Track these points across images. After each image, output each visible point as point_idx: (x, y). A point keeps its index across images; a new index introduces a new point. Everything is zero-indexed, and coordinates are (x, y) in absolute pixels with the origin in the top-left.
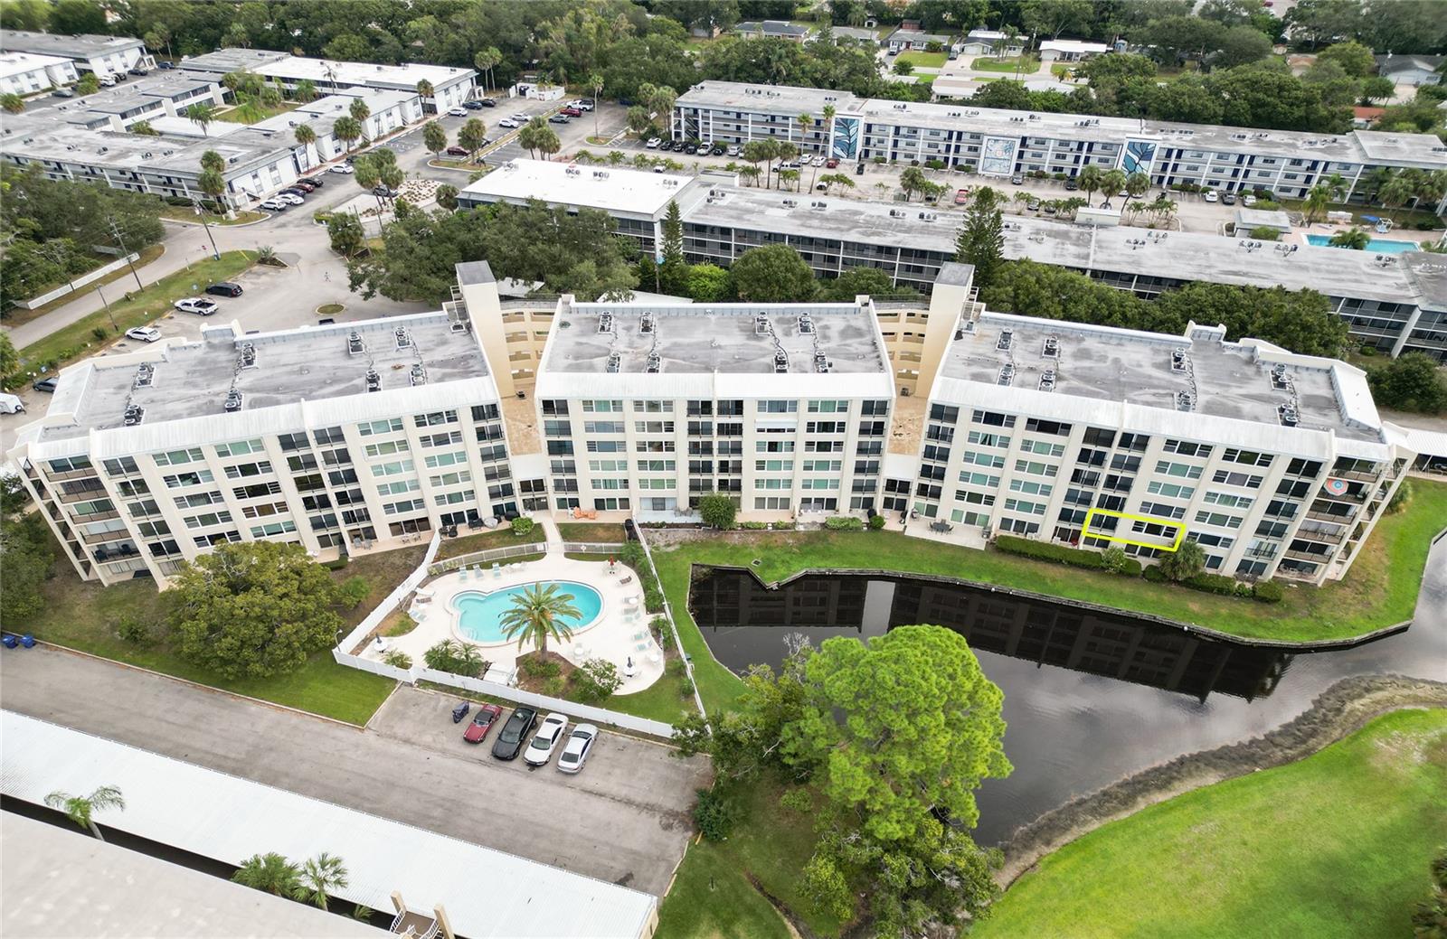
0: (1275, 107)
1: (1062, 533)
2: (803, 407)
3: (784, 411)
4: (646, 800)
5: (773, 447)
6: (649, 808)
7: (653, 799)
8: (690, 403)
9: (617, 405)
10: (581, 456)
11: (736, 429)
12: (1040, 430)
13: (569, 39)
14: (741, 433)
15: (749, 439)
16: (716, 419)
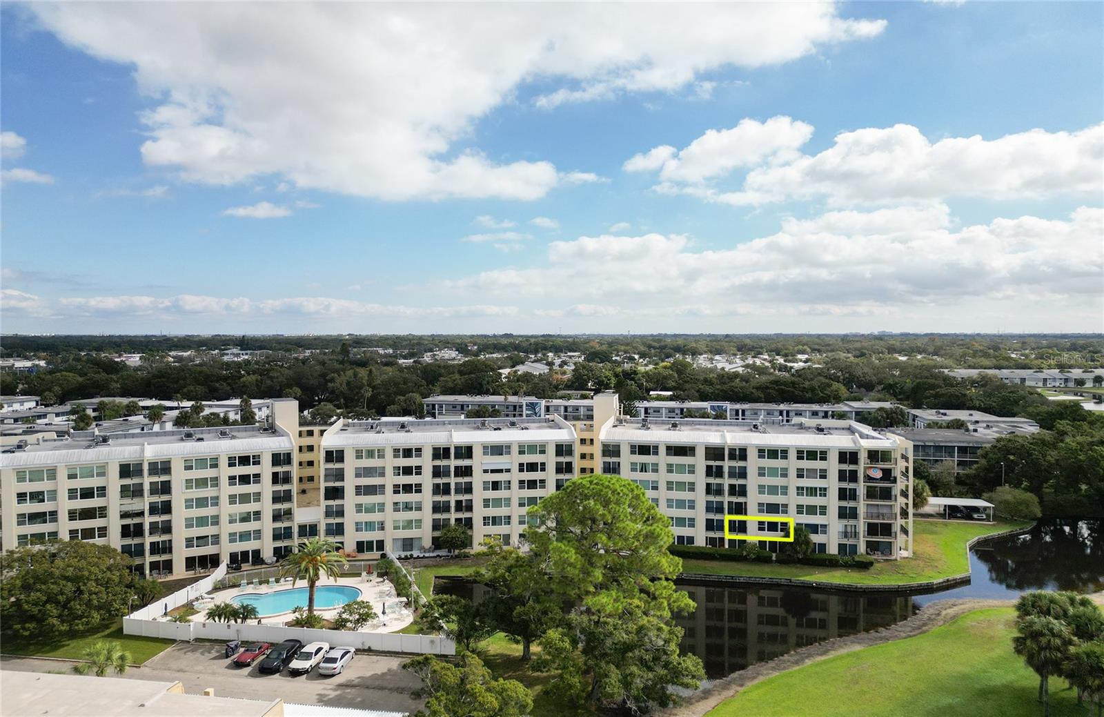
0: (793, 392)
1: (711, 541)
2: (515, 450)
3: (502, 454)
4: (397, 686)
5: (496, 486)
6: (401, 690)
7: (403, 685)
8: (435, 449)
9: (381, 454)
10: (350, 500)
11: (468, 471)
12: (675, 454)
13: (348, 383)
14: (471, 475)
15: (478, 479)
16: (453, 463)
